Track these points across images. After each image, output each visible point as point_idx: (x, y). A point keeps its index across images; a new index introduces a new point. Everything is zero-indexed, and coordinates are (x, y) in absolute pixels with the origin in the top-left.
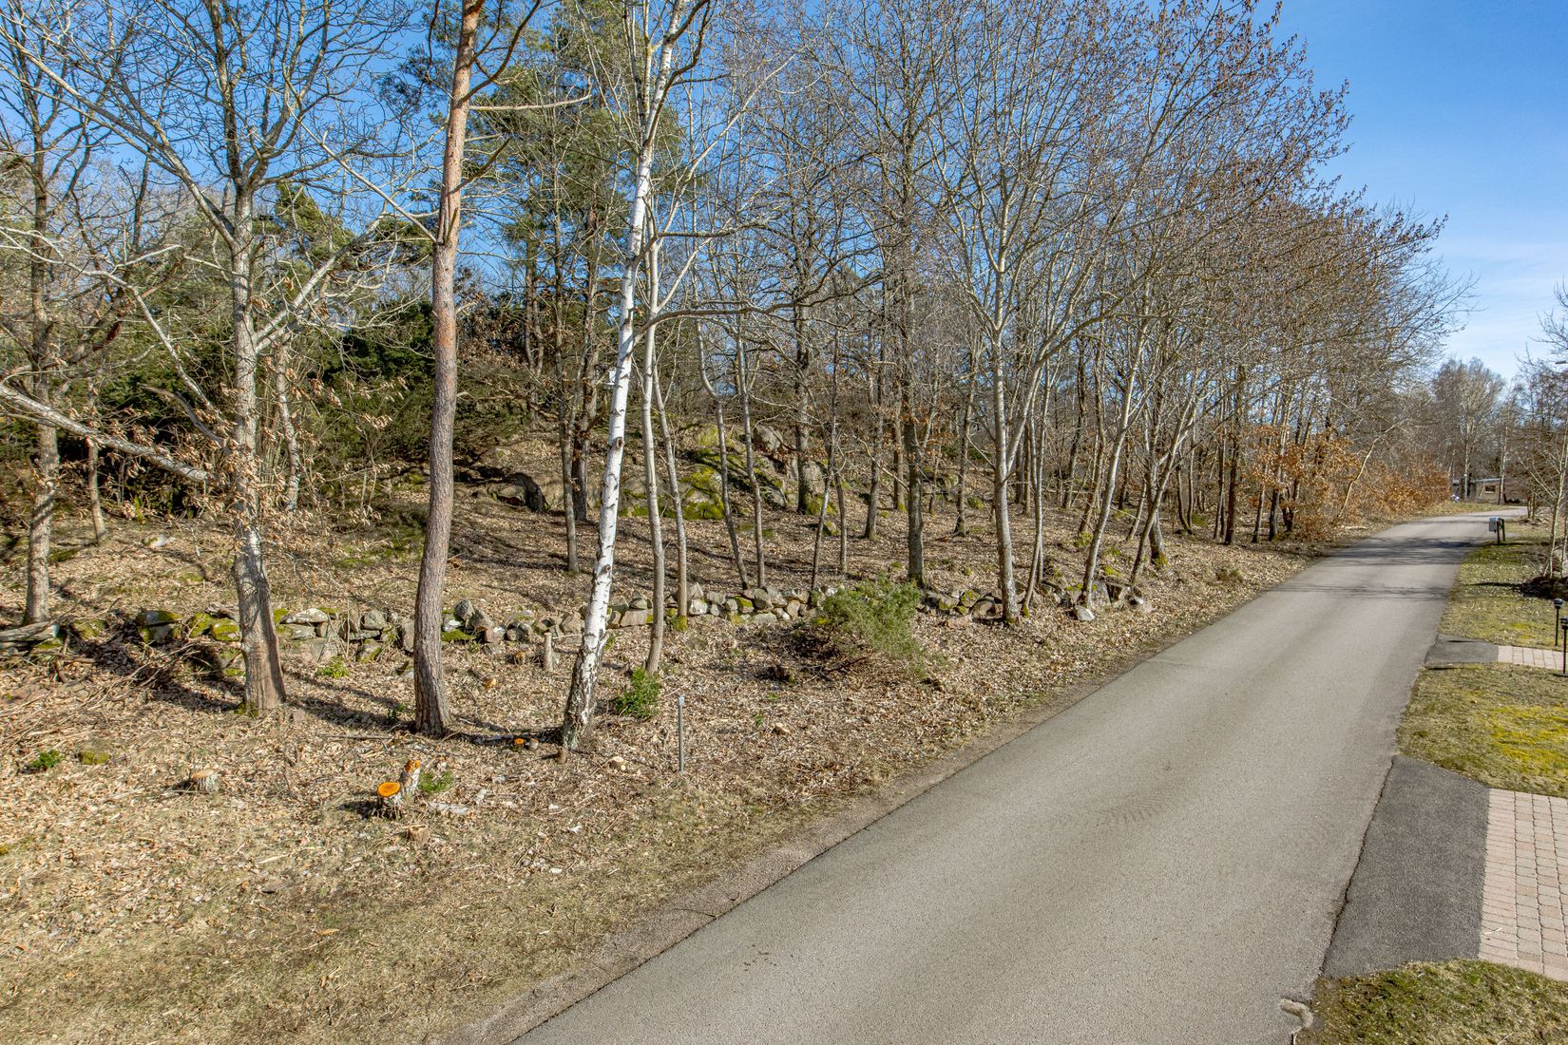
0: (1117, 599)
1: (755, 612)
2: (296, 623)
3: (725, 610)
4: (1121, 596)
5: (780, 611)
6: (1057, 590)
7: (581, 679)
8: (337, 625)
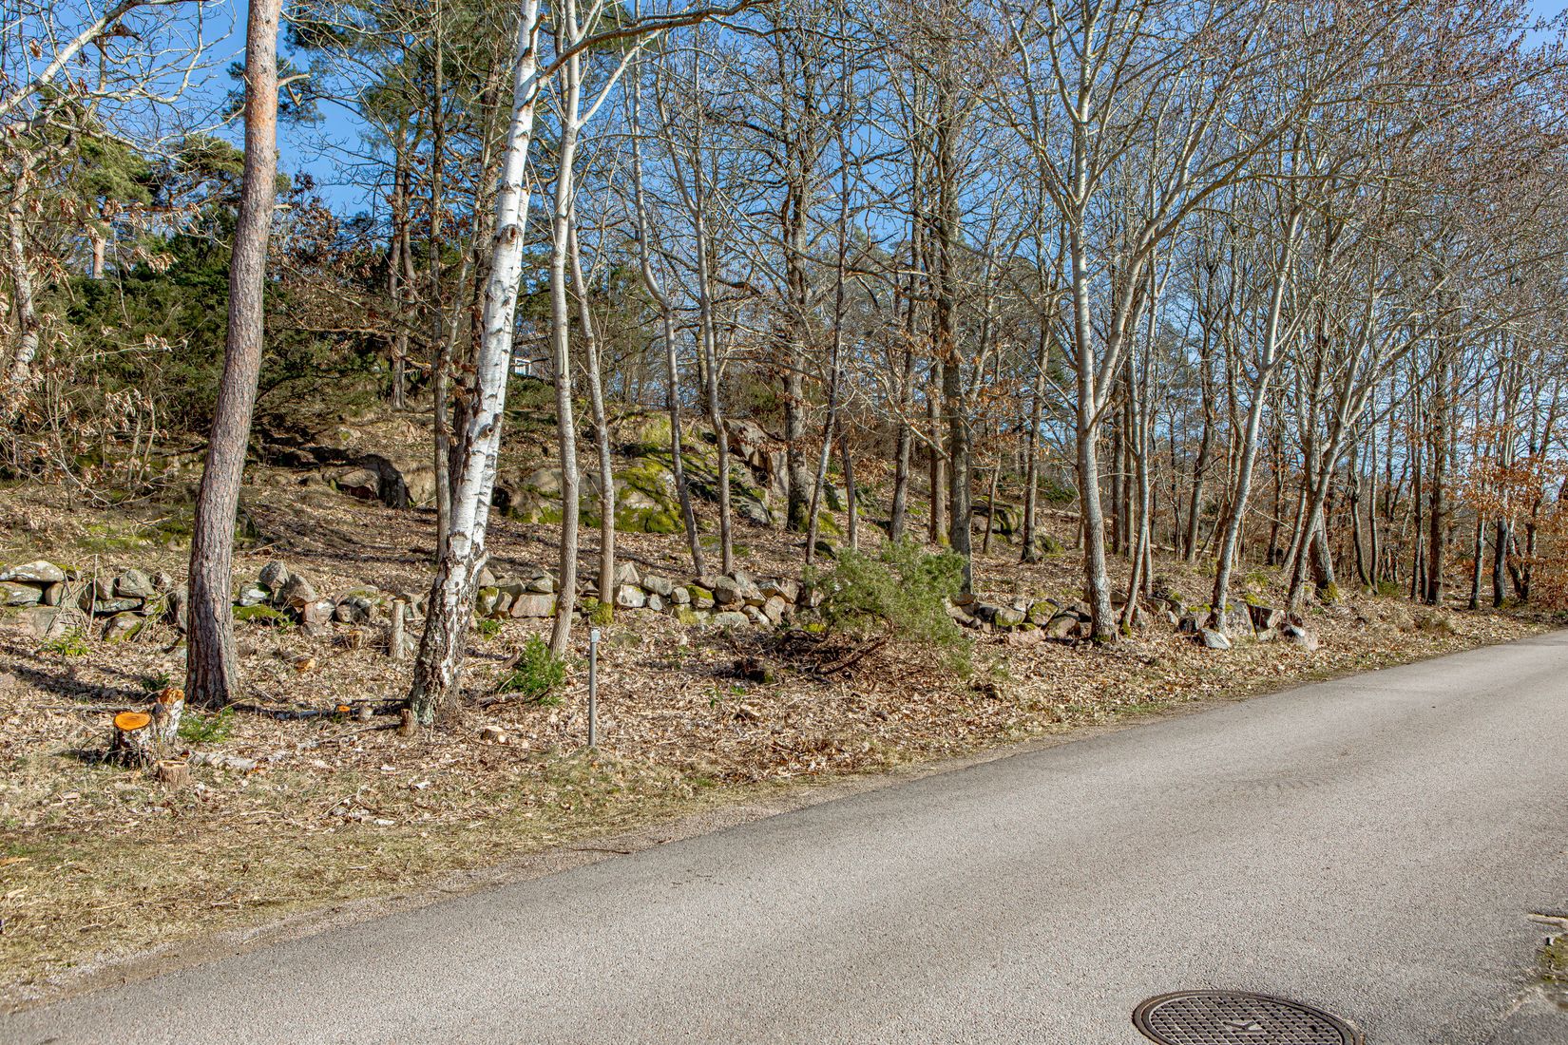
0: (1265, 627)
1: (716, 608)
2: (14, 580)
3: (670, 601)
4: (1271, 622)
5: (754, 610)
6: (1174, 606)
7: (443, 605)
8: (77, 588)
